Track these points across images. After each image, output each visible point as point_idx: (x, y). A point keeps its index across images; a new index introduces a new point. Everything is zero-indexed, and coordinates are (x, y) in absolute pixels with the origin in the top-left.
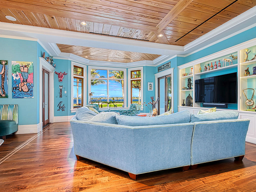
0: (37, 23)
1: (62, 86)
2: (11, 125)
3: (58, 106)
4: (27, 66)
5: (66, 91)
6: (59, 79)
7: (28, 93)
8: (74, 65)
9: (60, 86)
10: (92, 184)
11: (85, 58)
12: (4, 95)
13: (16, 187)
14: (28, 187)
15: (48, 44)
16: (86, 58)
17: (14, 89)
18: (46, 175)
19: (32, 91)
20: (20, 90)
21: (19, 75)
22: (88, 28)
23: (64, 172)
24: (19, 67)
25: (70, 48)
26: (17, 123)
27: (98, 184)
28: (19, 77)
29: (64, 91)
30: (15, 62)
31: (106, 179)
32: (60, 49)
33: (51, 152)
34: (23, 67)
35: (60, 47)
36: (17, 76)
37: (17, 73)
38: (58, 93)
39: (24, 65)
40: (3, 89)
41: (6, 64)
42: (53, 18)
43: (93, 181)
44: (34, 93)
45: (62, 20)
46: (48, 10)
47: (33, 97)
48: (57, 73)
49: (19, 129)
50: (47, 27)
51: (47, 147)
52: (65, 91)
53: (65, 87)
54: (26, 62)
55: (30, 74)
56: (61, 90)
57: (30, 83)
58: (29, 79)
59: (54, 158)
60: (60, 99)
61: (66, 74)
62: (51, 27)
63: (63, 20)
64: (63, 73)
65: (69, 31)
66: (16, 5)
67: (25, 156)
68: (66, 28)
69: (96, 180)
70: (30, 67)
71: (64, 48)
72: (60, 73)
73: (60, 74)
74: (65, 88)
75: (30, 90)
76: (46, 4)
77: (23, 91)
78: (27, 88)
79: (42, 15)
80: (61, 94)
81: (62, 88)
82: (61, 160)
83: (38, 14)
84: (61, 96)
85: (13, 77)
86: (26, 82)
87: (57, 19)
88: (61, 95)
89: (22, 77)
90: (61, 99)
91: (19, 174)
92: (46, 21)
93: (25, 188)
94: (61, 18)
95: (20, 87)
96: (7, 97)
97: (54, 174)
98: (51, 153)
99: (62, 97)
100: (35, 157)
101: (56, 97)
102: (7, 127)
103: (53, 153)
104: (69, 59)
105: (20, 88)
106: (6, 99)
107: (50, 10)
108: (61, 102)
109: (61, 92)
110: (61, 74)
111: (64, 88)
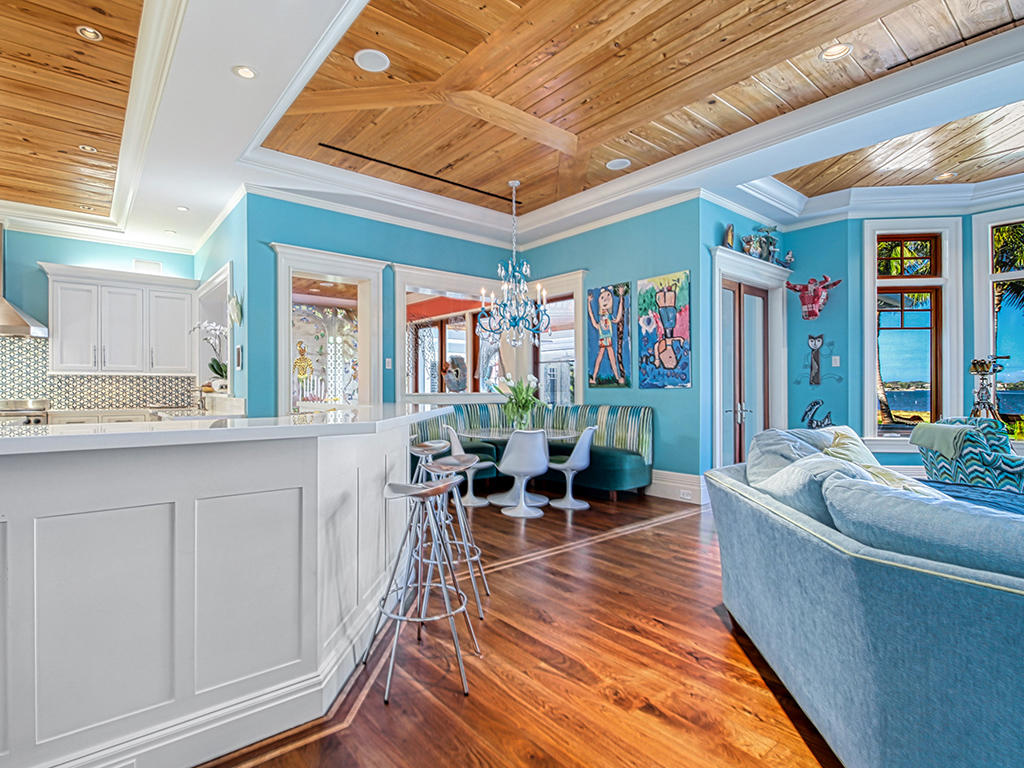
0: (680, 143)
1: (821, 337)
2: (629, 464)
3: (803, 420)
4: (673, 288)
5: (838, 358)
6: (805, 308)
7: (676, 370)
8: (878, 232)
9: (811, 337)
10: (695, 720)
11: (938, 183)
12: (622, 381)
13: (538, 612)
14: (556, 624)
15: (739, 189)
16: (947, 182)
17: (642, 362)
18: (610, 622)
19: (687, 364)
20: (657, 363)
21: (653, 320)
22: (865, 58)
23: (658, 638)
24: (653, 294)
25: (835, 169)
26: (648, 461)
27: (712, 735)
28: (655, 326)
29: (831, 354)
30: (646, 281)
31: (759, 744)
32: (799, 188)
33: (682, 571)
34: (662, 293)
35: (795, 182)
36: (649, 322)
37: (650, 312)
38: (805, 367)
39: (665, 285)
40: (620, 363)
41: (626, 292)
42: (713, 102)
43: (706, 716)
44: (692, 371)
45: (745, 88)
46: (687, 89)
47: (689, 385)
48: (793, 288)
49: (653, 481)
50: (713, 140)
51: (684, 554)
52: (833, 358)
53: (831, 340)
54: (671, 275)
55: (681, 311)
56: (816, 354)
57: (682, 340)
58: (677, 326)
59: (671, 590)
60: (813, 389)
61: (835, 284)
62: (723, 133)
63: (749, 90)
64: (821, 283)
65: (790, 111)
66: (612, 126)
67: (615, 555)
68: (774, 108)
69: (718, 719)
70: (682, 289)
71: (811, 181)
72: (806, 283)
73: (805, 288)
74: (836, 345)
75: (680, 363)
76: (674, 76)
77: (665, 368)
78: (673, 356)
79: (679, 113)
80: (815, 371)
81: (819, 344)
82: (683, 605)
83: (669, 118)
84: (815, 380)
85: (640, 328)
86: (672, 336)
87: (727, 96)
88: (818, 373)
89: (660, 324)
90: (815, 393)
91: (568, 589)
92: (699, 123)
93: (550, 623)
94: (736, 87)
95: (656, 354)
96: (628, 384)
97: (628, 630)
98: (676, 573)
99: (818, 383)
100: (633, 566)
101: (793, 383)
102: (619, 468)
103: (683, 575)
104: (851, 216)
105: (657, 357)
106: (626, 390)
107: (693, 86)
108: (817, 403)
109: (815, 364)
110: (811, 288)
111: (832, 344)
